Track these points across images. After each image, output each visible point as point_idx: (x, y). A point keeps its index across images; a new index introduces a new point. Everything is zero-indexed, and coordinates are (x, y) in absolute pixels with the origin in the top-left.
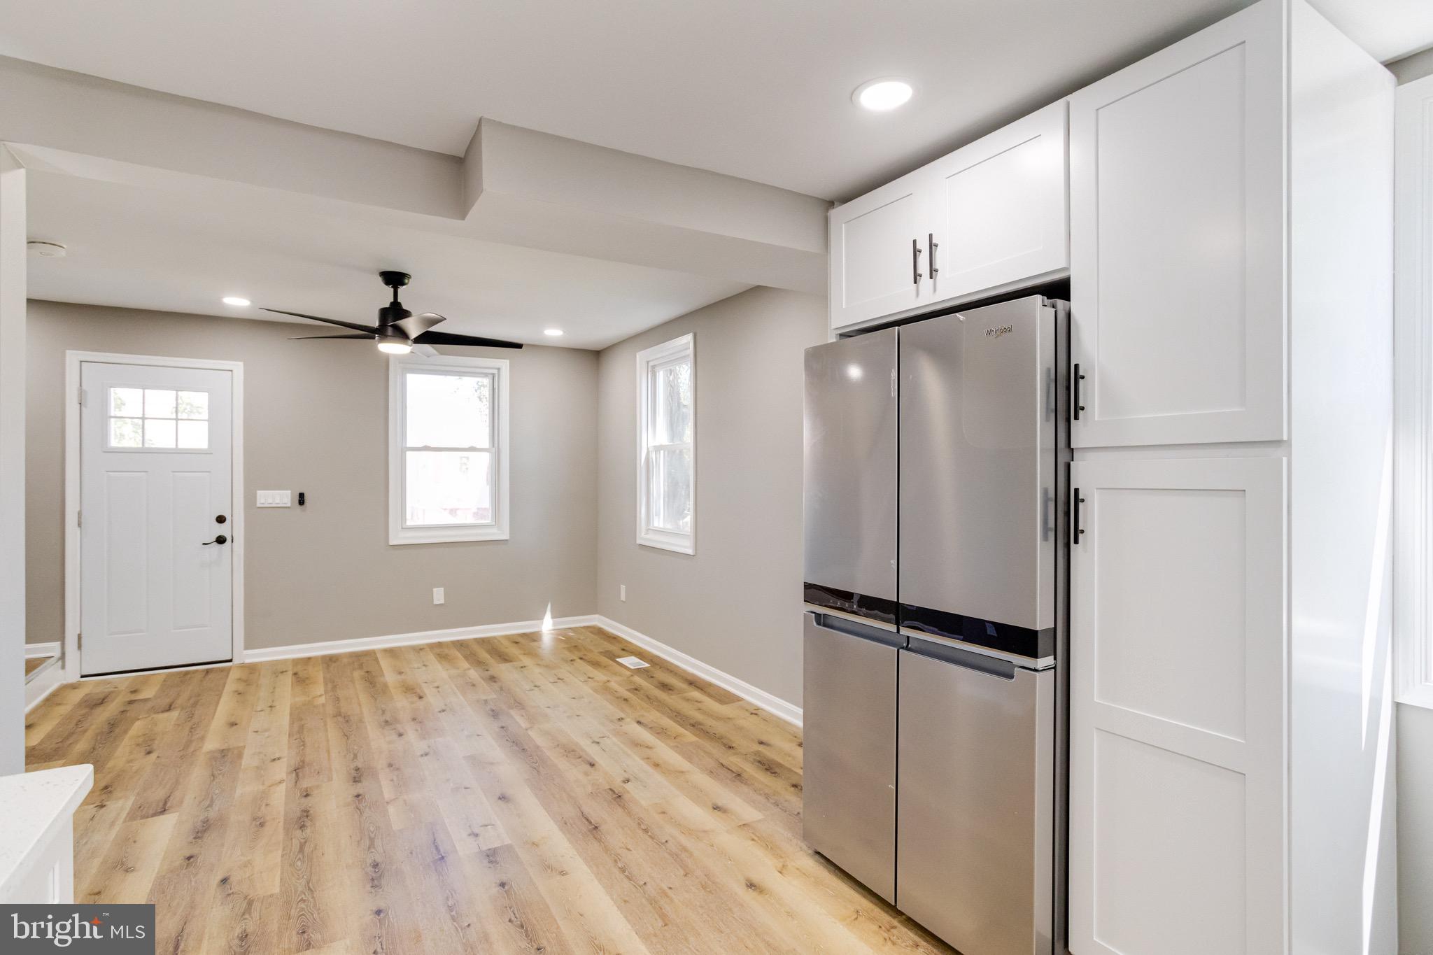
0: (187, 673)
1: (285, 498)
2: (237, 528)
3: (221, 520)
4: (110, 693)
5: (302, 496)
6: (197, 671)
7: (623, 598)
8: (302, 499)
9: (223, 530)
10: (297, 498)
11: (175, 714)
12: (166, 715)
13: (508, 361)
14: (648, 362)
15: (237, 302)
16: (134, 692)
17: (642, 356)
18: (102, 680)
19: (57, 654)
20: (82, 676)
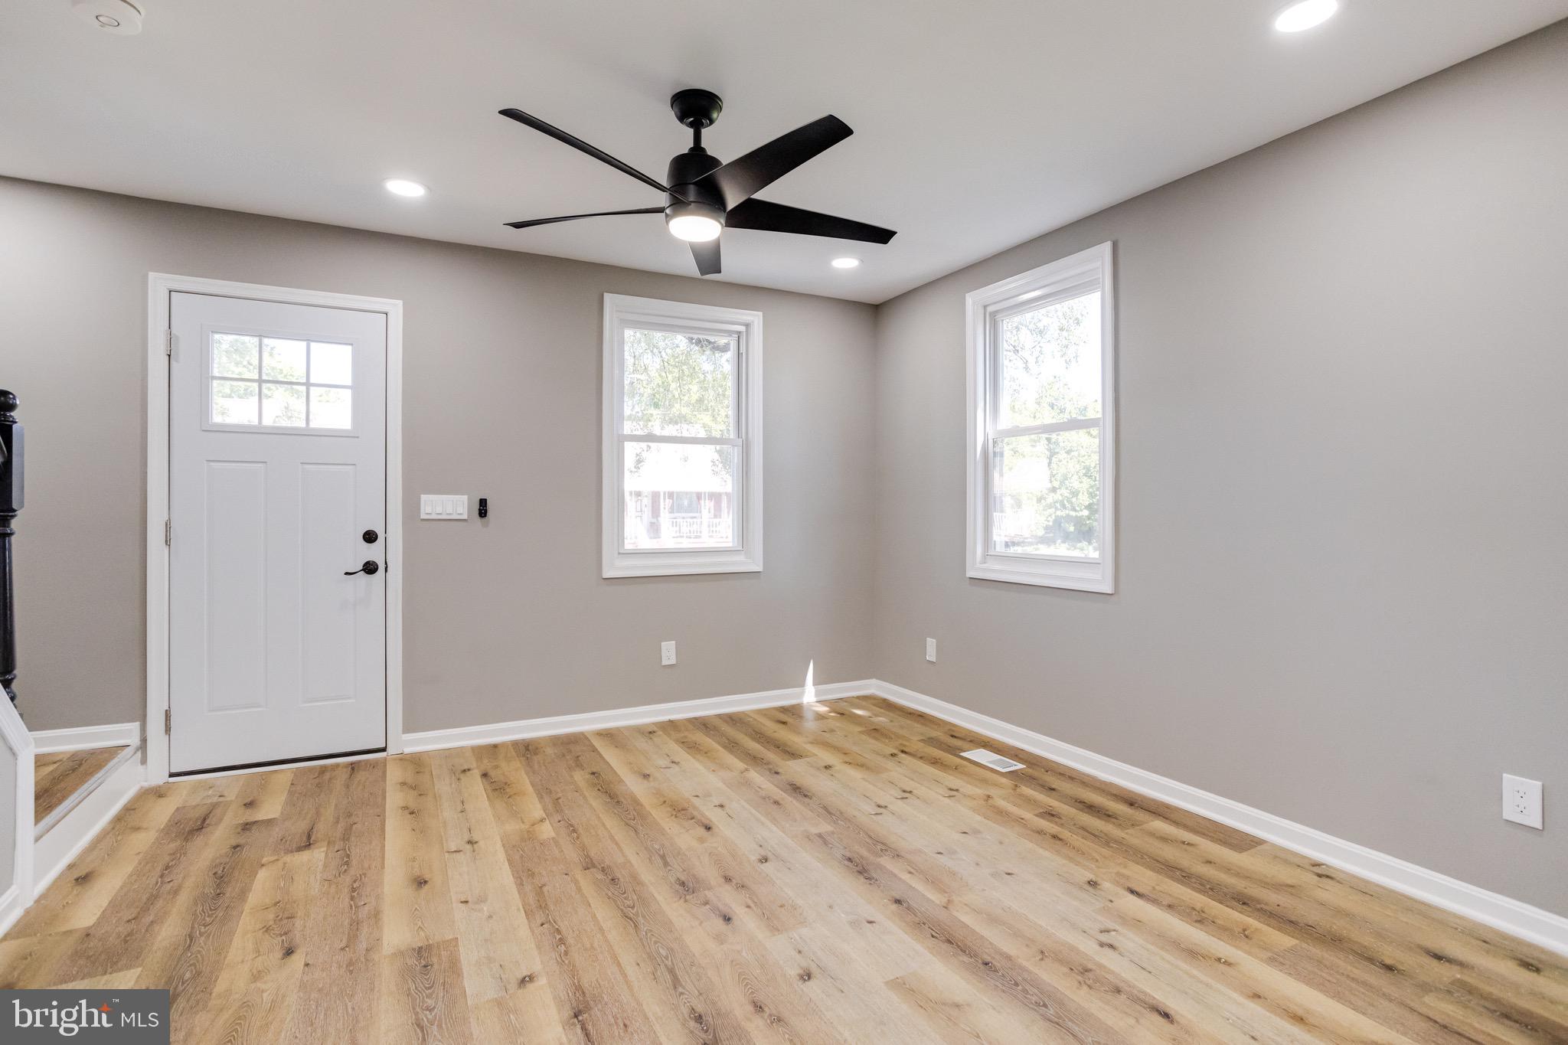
0: (323, 770)
1: (457, 505)
2: (394, 550)
3: (370, 537)
4: (215, 806)
5: (483, 503)
6: (337, 765)
7: (931, 655)
8: (483, 509)
9: (373, 552)
10: (477, 506)
11: (318, 855)
12: (305, 856)
13: (761, 314)
14: (985, 307)
15: (406, 190)
16: (250, 805)
17: (974, 300)
18: (200, 782)
19: (135, 741)
20: (172, 775)
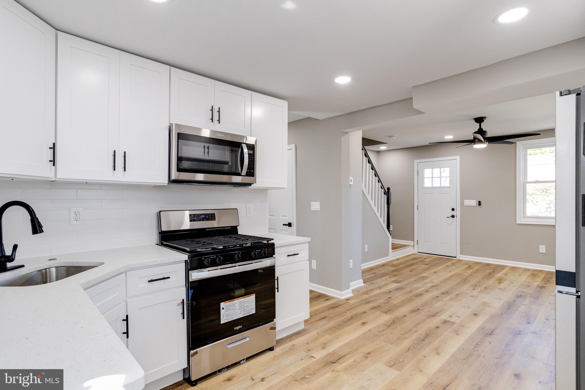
1: (474, 203)
2: (458, 213)
3: (453, 209)
4: (421, 258)
5: (480, 202)
9: (453, 213)
10: (478, 203)
11: (426, 266)
12: (424, 266)
15: (449, 137)
16: (425, 259)
18: (421, 254)
19: (413, 245)
20: (418, 252)
